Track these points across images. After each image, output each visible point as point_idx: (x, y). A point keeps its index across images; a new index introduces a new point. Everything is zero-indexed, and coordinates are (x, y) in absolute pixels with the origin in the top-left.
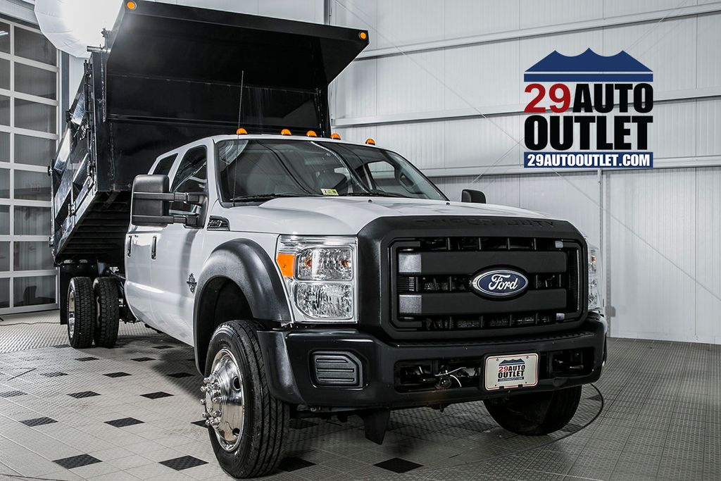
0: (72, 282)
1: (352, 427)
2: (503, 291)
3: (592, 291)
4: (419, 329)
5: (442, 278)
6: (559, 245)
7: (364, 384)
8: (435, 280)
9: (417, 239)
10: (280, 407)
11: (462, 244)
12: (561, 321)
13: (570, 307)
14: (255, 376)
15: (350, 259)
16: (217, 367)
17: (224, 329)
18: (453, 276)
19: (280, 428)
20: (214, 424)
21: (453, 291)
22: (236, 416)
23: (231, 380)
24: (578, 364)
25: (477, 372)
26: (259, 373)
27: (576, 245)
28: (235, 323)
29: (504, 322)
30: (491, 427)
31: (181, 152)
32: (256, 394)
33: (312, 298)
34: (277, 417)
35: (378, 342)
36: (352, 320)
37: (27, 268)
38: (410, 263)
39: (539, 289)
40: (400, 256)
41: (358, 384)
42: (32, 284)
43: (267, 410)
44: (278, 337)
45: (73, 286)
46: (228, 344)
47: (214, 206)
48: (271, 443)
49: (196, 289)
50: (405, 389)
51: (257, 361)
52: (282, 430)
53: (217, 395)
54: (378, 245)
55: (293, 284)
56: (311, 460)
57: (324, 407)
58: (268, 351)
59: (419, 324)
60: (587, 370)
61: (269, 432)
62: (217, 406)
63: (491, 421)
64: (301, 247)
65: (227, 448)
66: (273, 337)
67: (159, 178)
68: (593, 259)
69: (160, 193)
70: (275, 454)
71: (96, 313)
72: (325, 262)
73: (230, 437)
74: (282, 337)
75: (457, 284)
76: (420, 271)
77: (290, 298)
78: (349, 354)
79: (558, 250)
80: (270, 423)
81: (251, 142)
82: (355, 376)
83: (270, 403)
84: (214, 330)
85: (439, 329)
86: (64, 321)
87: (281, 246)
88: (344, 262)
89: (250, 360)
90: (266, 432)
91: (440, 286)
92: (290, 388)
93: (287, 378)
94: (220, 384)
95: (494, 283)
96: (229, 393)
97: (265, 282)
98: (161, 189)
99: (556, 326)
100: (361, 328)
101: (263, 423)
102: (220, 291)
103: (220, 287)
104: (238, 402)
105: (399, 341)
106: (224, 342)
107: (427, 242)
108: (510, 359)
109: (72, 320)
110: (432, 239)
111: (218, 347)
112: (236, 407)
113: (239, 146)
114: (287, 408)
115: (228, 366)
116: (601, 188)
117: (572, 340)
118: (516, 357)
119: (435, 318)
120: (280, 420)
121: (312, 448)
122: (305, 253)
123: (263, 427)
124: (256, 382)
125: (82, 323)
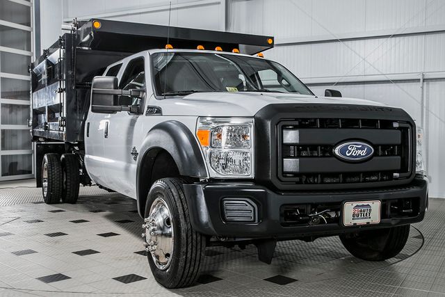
0: (46, 157)
1: (247, 255)
2: (356, 156)
3: (418, 159)
4: (297, 183)
5: (314, 147)
6: (396, 125)
7: (259, 221)
8: (308, 149)
9: (296, 120)
10: (199, 238)
11: (327, 123)
12: (396, 179)
13: (403, 169)
14: (181, 216)
15: (249, 134)
16: (153, 211)
17: (158, 184)
18: (321, 146)
19: (199, 253)
20: (153, 251)
21: (321, 157)
22: (168, 245)
23: (164, 220)
24: (409, 209)
25: (337, 214)
26: (184, 215)
27: (408, 125)
28: (167, 179)
29: (357, 179)
30: (345, 255)
31: (125, 62)
32: (183, 229)
33: (222, 161)
34: (197, 245)
35: (269, 192)
36: (250, 177)
37: (11, 149)
38: (291, 137)
39: (381, 156)
40: (284, 131)
41: (254, 221)
42: (14, 160)
43: (190, 240)
44: (198, 188)
45: (47, 160)
46: (162, 194)
47: (151, 99)
48: (193, 263)
49: (138, 158)
50: (288, 225)
51: (183, 206)
52: (200, 254)
53: (154, 230)
54: (269, 123)
55: (208, 151)
56: (219, 276)
57: (231, 237)
58: (191, 197)
59: (297, 179)
60: (414, 213)
61: (191, 255)
62: (154, 238)
63: (346, 251)
64: (214, 125)
65: (161, 268)
66: (195, 188)
67: (111, 79)
68: (419, 136)
69: (111, 90)
70: (195, 271)
71: (63, 180)
72: (231, 136)
73: (163, 260)
74: (201, 188)
75: (324, 152)
76: (298, 142)
77: (206, 161)
78: (248, 200)
79: (395, 128)
80: (192, 249)
81: (177, 54)
82: (252, 215)
83: (192, 235)
84: (151, 185)
85: (311, 183)
86: (39, 185)
87: (200, 125)
88: (244, 137)
89: (178, 204)
90: (189, 255)
91: (311, 153)
92: (207, 224)
93: (205, 217)
94: (156, 223)
95: (350, 151)
96: (162, 229)
97: (189, 150)
98: (112, 86)
99: (393, 182)
100: (256, 181)
101: (187, 249)
102: (155, 158)
103: (155, 155)
104: (170, 235)
105: (284, 191)
106: (159, 193)
107: (303, 123)
108: (361, 204)
109: (45, 184)
110: (306, 120)
111: (154, 196)
112: (168, 238)
113: (168, 57)
114: (204, 238)
115: (161, 210)
116: (423, 92)
117: (404, 192)
118: (365, 203)
119: (309, 175)
120: (199, 247)
121: (220, 268)
122: (217, 129)
123: (187, 252)
124: (182, 221)
125: (53, 186)
